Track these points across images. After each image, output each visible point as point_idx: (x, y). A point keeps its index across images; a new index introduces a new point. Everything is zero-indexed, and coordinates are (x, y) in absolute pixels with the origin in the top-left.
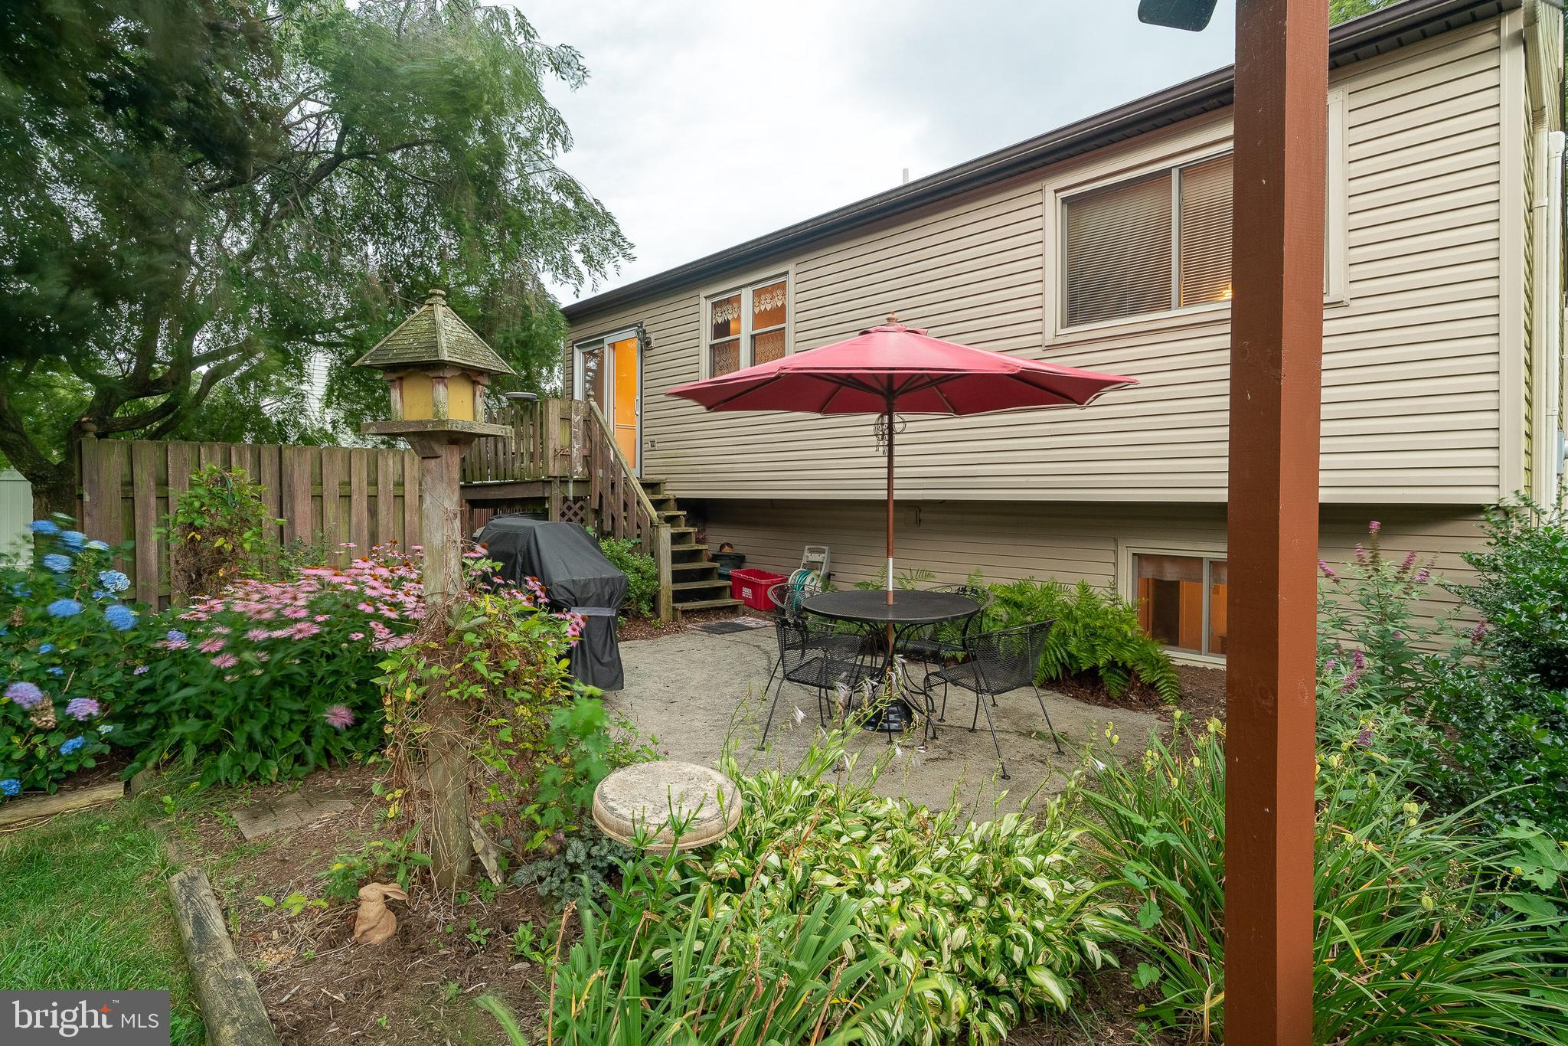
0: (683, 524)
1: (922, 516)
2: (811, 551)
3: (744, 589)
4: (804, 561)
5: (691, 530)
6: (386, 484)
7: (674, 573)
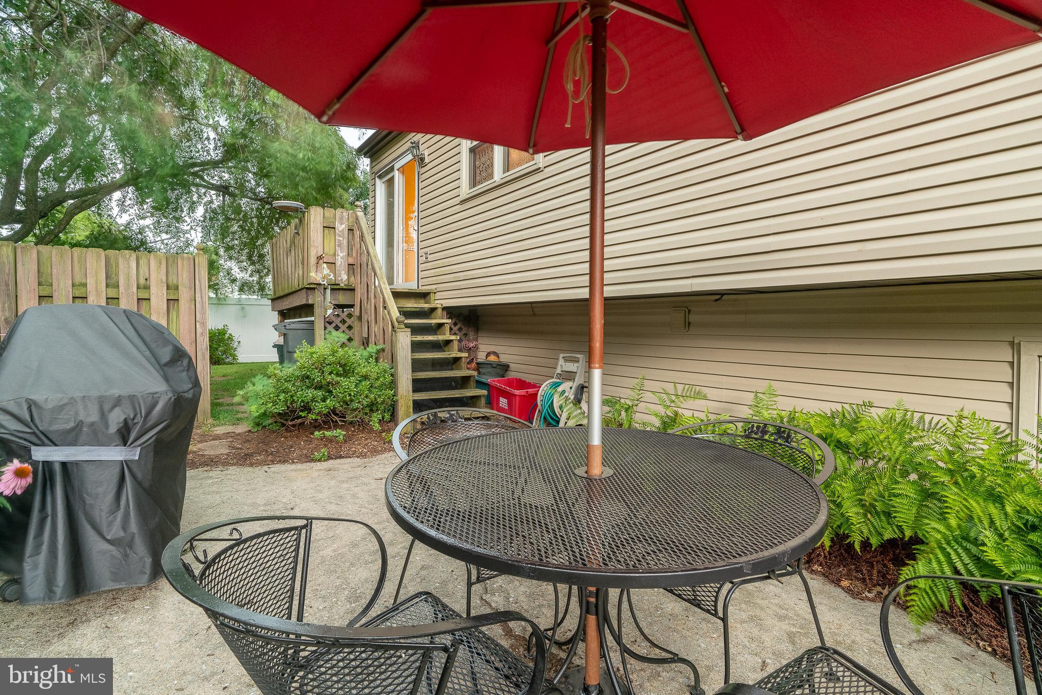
0: (448, 332)
1: (692, 318)
2: (566, 360)
3: (502, 399)
4: (559, 371)
5: (453, 337)
6: (128, 286)
7: (415, 381)
